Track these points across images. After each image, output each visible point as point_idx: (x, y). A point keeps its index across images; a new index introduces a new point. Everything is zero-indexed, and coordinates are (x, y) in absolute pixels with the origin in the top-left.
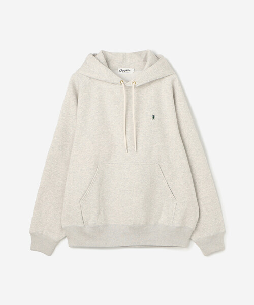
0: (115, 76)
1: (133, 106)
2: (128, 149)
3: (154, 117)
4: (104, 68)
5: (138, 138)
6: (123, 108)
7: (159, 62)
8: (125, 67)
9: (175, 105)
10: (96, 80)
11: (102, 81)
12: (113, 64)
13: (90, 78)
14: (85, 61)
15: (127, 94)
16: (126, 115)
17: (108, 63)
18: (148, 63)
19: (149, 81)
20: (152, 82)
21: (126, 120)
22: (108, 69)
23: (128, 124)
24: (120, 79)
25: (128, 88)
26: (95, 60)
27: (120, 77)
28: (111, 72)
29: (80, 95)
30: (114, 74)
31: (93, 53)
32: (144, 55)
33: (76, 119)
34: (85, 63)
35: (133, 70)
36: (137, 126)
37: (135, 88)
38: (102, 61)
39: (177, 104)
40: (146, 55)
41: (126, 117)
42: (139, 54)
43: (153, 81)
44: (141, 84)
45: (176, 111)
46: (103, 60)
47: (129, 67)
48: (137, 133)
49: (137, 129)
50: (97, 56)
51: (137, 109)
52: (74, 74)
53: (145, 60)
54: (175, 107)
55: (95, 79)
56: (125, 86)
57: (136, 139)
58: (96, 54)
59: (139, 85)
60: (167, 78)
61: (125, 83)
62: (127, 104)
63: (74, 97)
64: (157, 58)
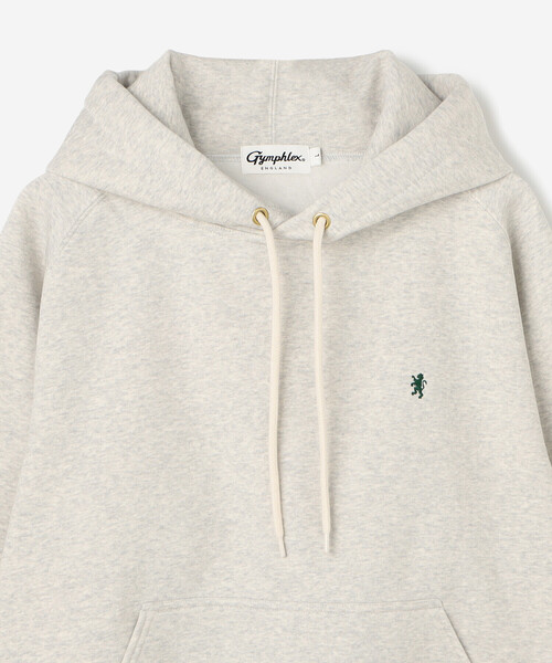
0: (226, 189)
1: (318, 330)
2: (291, 538)
3: (418, 384)
4: (171, 148)
5: (341, 488)
6: (268, 340)
7: (443, 115)
8: (275, 141)
9: (524, 318)
10: (133, 202)
11: (162, 211)
12: (217, 126)
13: (104, 195)
14: (84, 112)
15: (285, 274)
16: (282, 377)
17: (190, 121)
18: (387, 121)
19: (393, 212)
20: (407, 216)
21: (281, 399)
22: (191, 150)
23: (289, 421)
24: (250, 203)
25: (290, 248)
26: (130, 103)
27: (252, 191)
28: (208, 169)
29: (50, 281)
30: (220, 177)
31: (120, 69)
32: (367, 81)
33: (30, 396)
34: (84, 120)
35: (311, 156)
36: (335, 427)
37: (324, 244)
38: (160, 108)
39: (532, 314)
40: (375, 81)
41: (282, 387)
42: (339, 72)
43: (415, 209)
44: (357, 226)
45: (529, 349)
46: (167, 102)
47: (295, 142)
48: (333, 459)
49: (333, 444)
50: (138, 86)
51: (336, 347)
52: (37, 183)
53: (373, 104)
54: (526, 328)
55: (125, 199)
56: (278, 237)
57: (331, 490)
58: (136, 75)
59: (347, 229)
60: (476, 196)
61: (277, 219)
62: (288, 320)
63: (23, 288)
64: (433, 92)
